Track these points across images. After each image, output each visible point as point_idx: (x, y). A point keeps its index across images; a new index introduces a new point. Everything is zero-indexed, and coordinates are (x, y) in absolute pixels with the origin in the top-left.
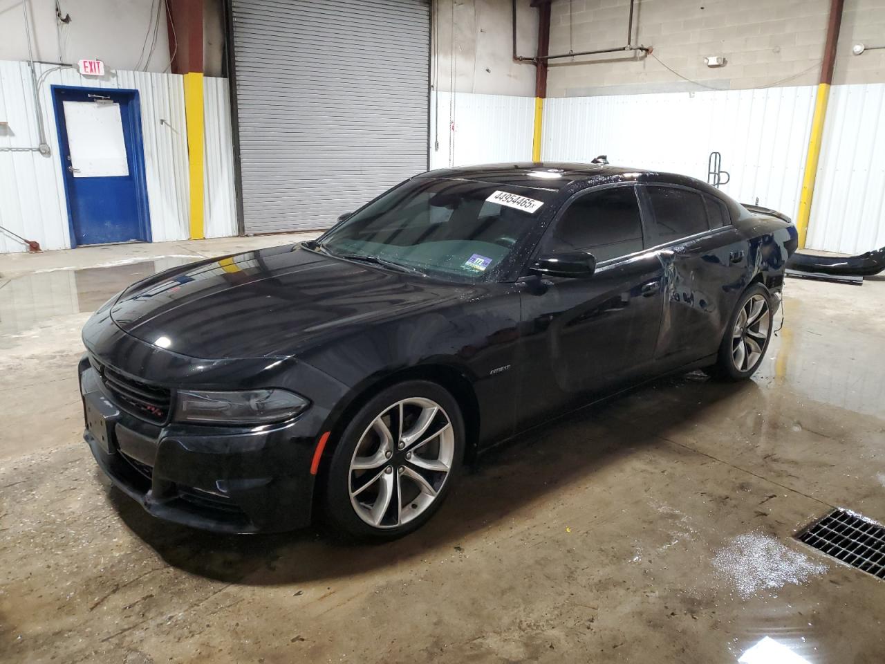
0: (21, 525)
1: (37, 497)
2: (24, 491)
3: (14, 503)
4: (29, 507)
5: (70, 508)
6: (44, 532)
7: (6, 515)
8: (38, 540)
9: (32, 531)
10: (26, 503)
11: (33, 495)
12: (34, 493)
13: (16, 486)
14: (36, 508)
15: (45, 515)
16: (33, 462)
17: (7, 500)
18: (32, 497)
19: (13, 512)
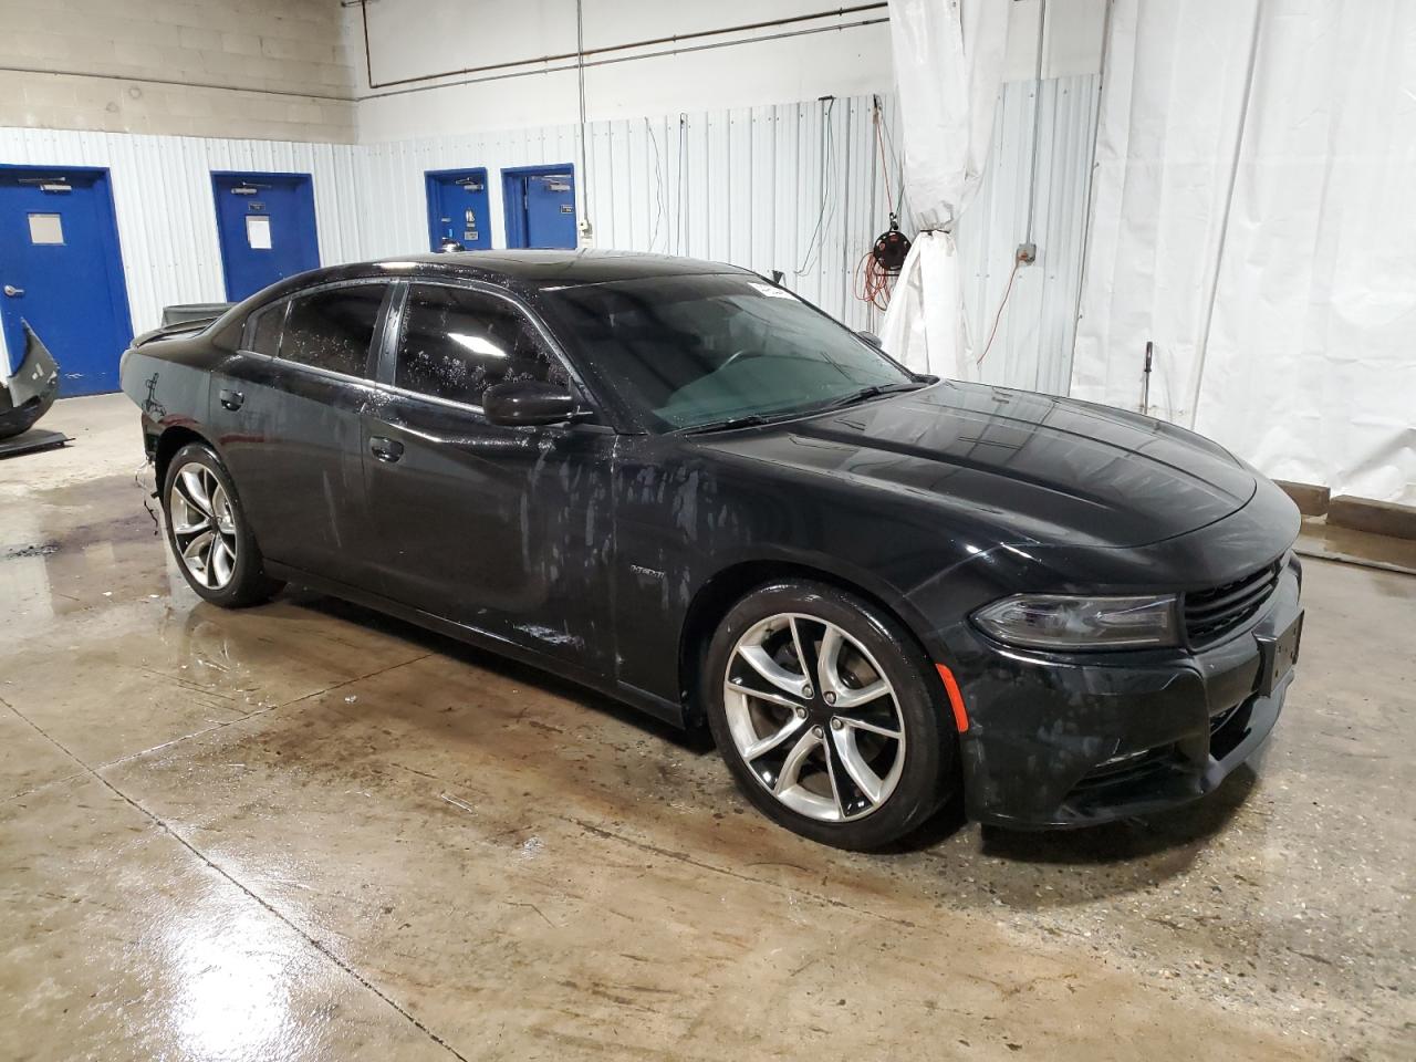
0: (1369, 880)
1: (1304, 905)
2: (1309, 931)
3: (1344, 920)
4: (1331, 896)
5: (1282, 854)
6: (1350, 850)
7: (1374, 911)
8: (1369, 846)
9: (1364, 861)
10: (1328, 906)
11: (1303, 913)
12: (1299, 916)
13: (1311, 952)
14: (1324, 889)
15: (1323, 869)
16: (1227, 980)
17: (1349, 934)
18: (1308, 911)
19: (1362, 907)
